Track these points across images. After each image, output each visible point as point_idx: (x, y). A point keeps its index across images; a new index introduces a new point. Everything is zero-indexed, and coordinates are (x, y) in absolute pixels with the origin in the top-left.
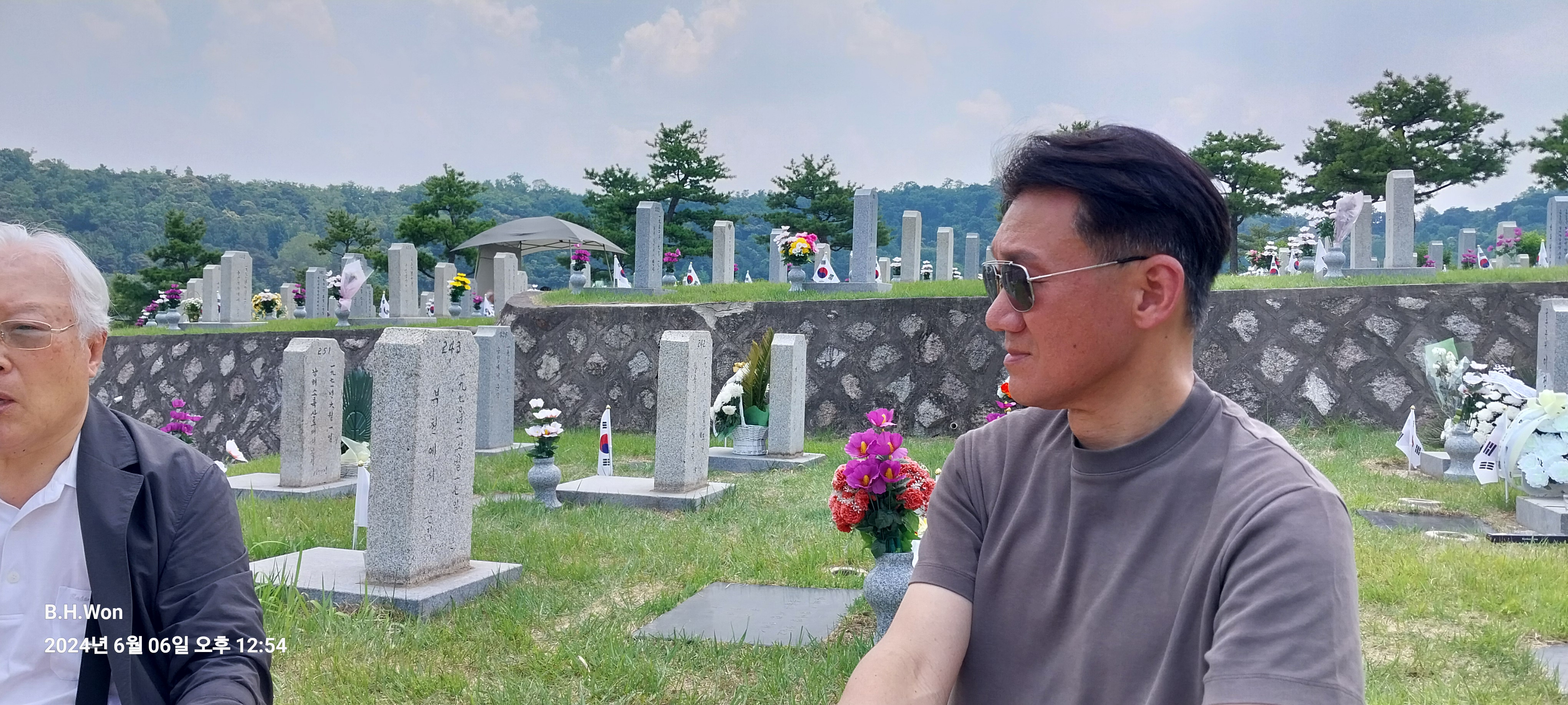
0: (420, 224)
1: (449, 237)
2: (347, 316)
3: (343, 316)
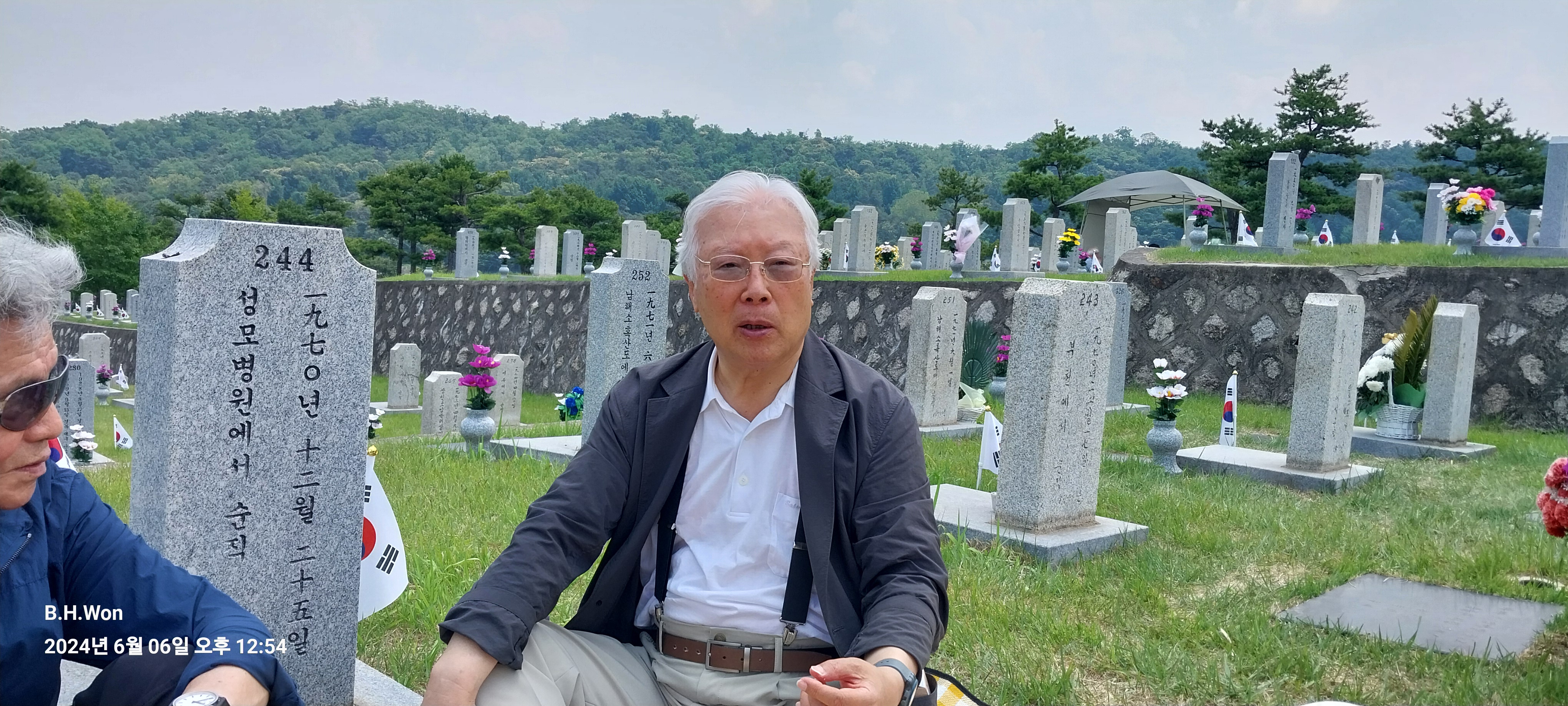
0: (1028, 180)
1: (1054, 193)
2: (961, 268)
3: (957, 269)
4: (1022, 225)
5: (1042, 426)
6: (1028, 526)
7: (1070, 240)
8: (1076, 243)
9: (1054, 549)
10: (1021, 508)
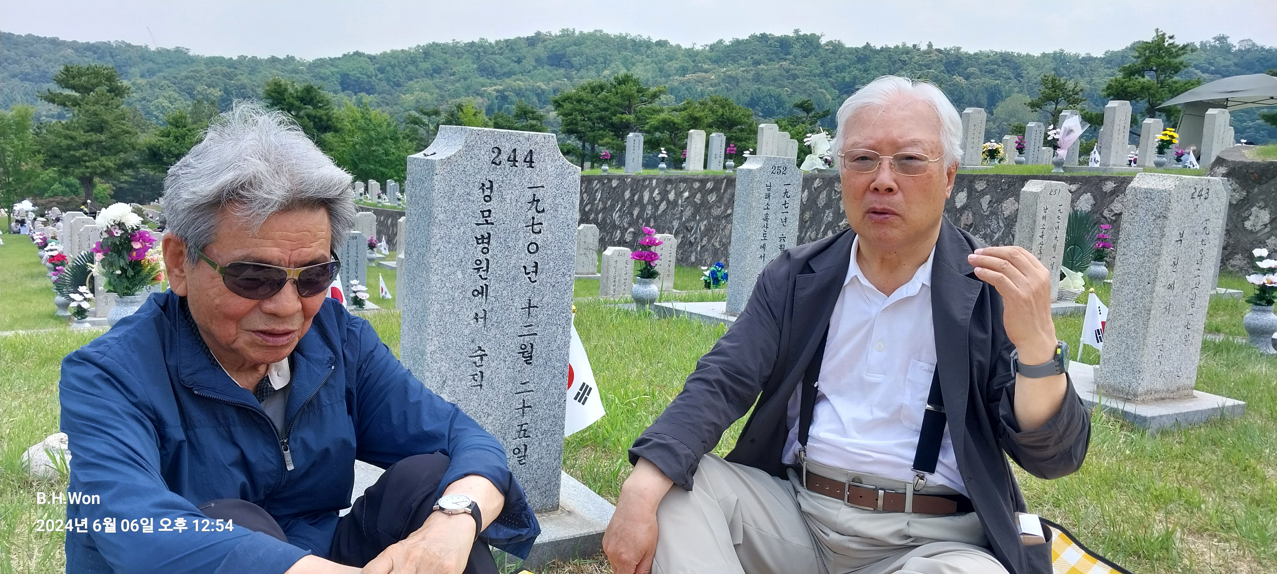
0: (1126, 84)
1: (1154, 96)
2: (1063, 163)
3: (1058, 164)
4: (1122, 124)
5: (1147, 308)
6: (1129, 397)
7: (1168, 138)
8: (1174, 141)
9: (1153, 418)
10: (1123, 380)
